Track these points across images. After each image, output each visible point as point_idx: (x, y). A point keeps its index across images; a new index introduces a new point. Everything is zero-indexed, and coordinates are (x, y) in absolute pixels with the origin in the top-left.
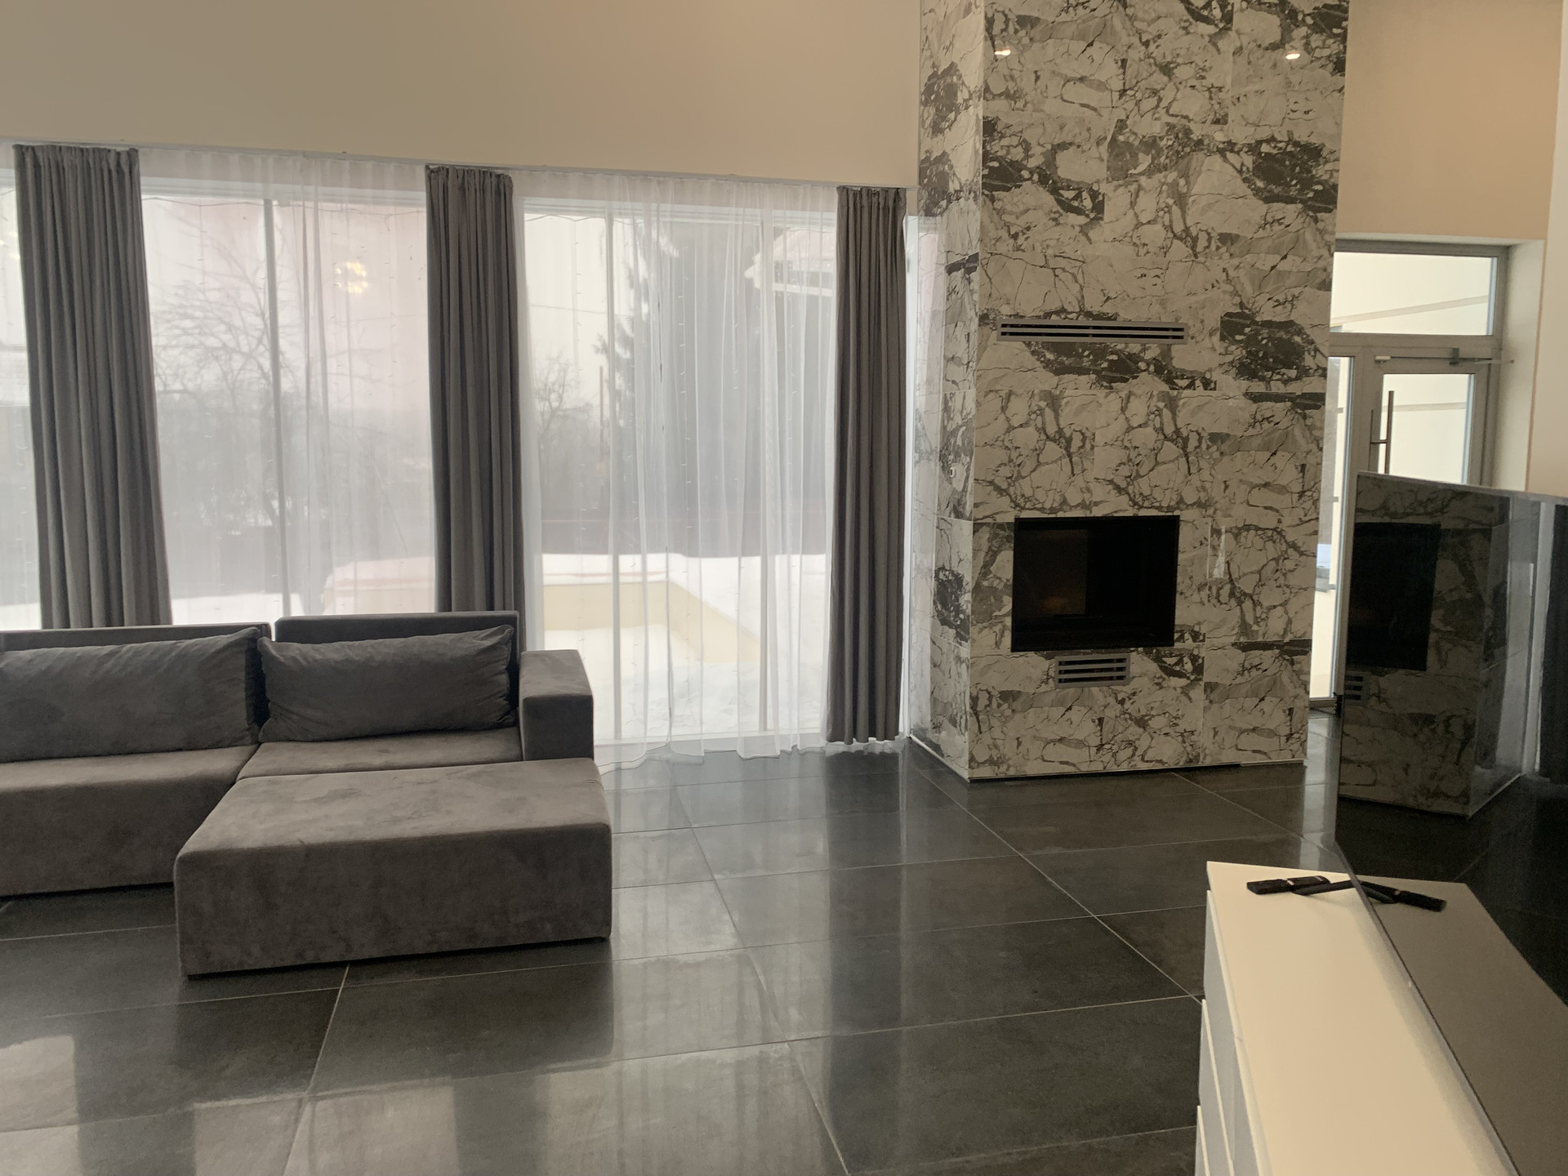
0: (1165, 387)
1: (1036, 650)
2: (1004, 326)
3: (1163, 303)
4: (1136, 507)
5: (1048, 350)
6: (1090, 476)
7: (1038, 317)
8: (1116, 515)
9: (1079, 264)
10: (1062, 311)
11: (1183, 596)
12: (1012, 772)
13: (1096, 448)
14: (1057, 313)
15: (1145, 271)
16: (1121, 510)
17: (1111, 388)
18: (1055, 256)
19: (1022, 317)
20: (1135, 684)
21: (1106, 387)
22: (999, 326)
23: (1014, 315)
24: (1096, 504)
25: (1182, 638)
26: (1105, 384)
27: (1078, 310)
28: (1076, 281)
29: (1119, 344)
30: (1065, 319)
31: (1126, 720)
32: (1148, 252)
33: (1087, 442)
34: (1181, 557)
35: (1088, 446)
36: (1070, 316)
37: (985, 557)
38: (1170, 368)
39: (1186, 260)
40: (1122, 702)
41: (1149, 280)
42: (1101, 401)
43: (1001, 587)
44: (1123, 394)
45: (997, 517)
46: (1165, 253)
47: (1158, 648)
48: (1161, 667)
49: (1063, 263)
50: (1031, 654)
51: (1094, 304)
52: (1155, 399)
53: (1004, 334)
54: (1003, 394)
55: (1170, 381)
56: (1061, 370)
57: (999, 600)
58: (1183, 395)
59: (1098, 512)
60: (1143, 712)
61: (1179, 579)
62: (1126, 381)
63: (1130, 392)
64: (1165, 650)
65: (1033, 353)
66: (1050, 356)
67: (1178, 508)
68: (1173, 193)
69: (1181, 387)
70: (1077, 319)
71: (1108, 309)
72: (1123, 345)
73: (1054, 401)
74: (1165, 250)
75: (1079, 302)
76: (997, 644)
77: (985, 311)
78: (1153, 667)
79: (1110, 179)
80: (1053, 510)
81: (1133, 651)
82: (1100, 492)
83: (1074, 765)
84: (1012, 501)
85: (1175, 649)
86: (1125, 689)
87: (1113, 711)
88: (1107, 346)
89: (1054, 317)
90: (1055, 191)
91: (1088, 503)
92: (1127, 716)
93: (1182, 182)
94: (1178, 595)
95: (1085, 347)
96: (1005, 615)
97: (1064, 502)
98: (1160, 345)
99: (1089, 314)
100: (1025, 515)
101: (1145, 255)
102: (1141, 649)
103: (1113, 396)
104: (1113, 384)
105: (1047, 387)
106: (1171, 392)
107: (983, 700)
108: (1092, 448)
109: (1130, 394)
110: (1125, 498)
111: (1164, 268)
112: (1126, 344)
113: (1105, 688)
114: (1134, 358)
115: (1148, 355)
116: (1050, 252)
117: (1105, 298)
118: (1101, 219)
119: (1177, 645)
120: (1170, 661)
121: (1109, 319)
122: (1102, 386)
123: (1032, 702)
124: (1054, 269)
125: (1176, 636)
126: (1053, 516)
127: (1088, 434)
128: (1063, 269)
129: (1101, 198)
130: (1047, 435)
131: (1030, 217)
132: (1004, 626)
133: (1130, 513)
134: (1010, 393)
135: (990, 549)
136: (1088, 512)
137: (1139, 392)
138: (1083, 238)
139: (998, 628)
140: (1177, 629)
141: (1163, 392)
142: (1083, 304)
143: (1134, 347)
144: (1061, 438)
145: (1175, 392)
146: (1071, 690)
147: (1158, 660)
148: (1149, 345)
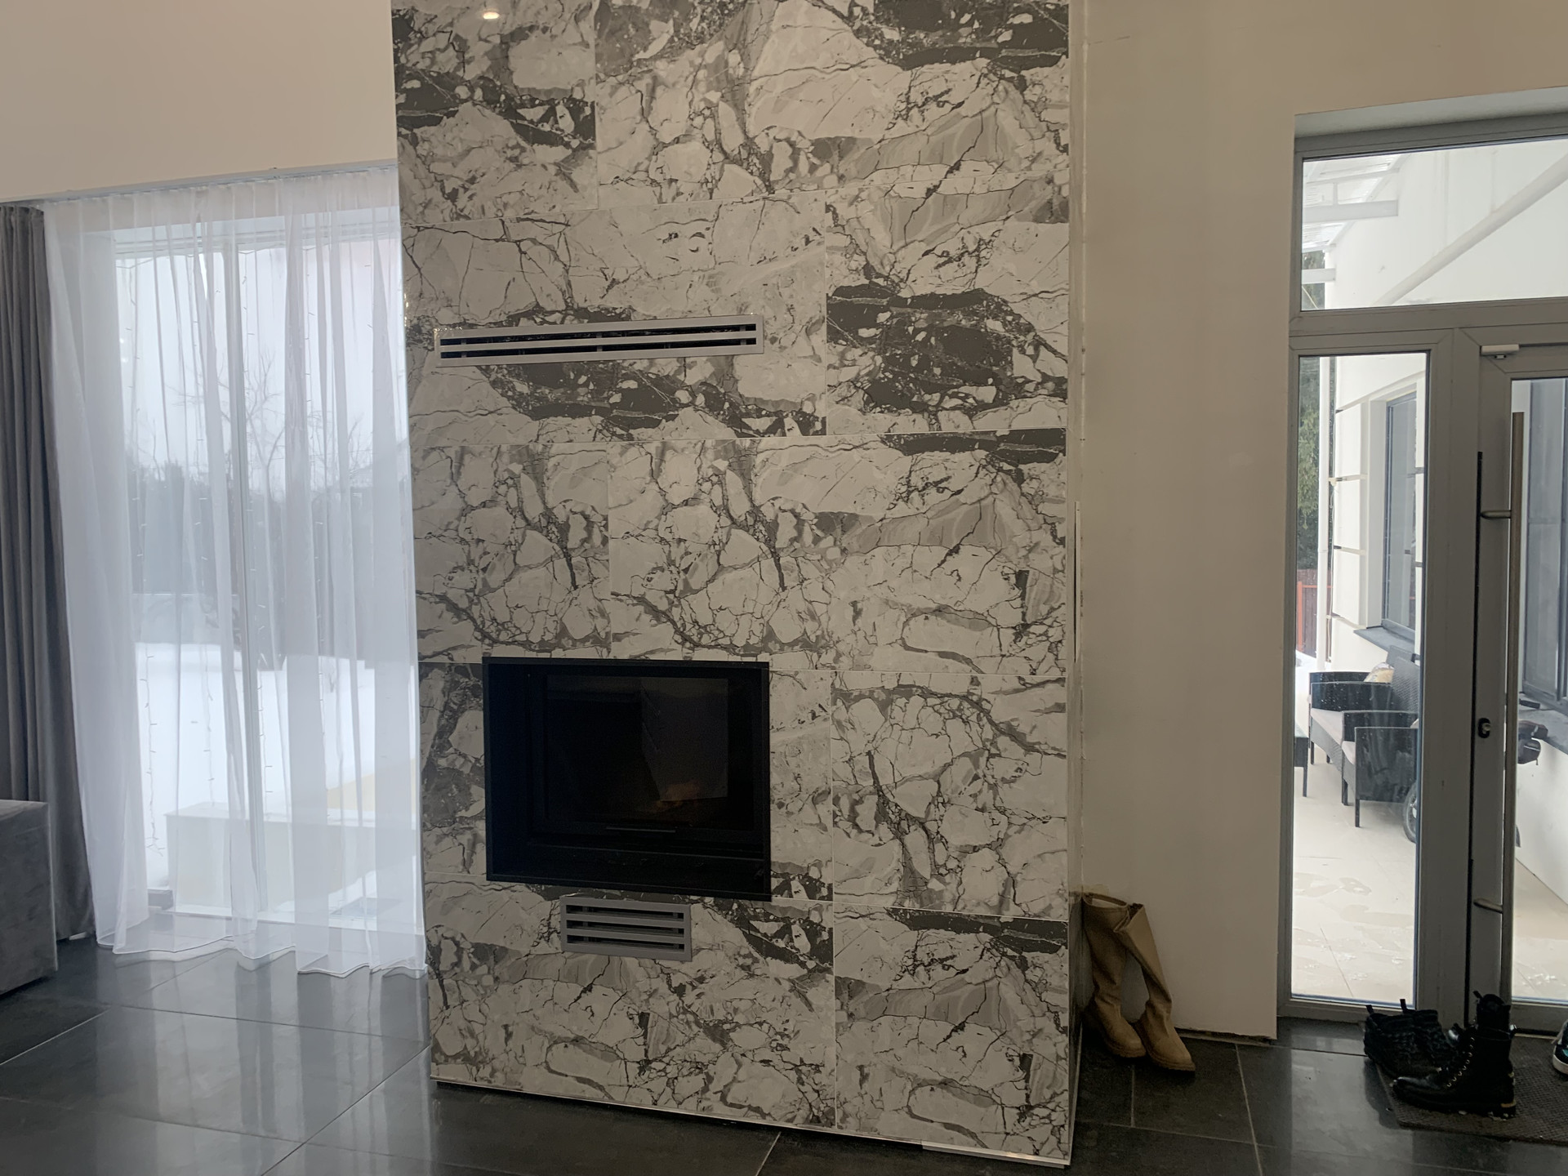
0: (727, 433)
1: (529, 882)
2: (444, 342)
3: (712, 282)
4: (688, 645)
5: (518, 376)
6: (604, 590)
7: (499, 324)
8: (652, 657)
9: (558, 228)
10: (535, 311)
11: (784, 810)
12: (499, 1083)
13: (611, 542)
14: (528, 315)
15: (675, 229)
16: (661, 650)
17: (630, 438)
18: (519, 220)
19: (472, 326)
20: (702, 961)
21: (621, 437)
22: (437, 343)
23: (460, 324)
24: (618, 637)
25: (785, 888)
26: (619, 431)
27: (562, 307)
28: (557, 258)
29: (638, 361)
30: (541, 323)
31: (688, 1023)
32: (679, 194)
33: (596, 530)
34: (775, 739)
35: (597, 539)
36: (550, 319)
37: (439, 721)
38: (735, 398)
39: (752, 198)
40: (680, 991)
41: (685, 244)
42: (614, 461)
43: (466, 770)
44: (652, 448)
45: (455, 654)
46: (711, 191)
47: (747, 903)
48: (750, 939)
49: (534, 230)
50: (520, 887)
51: (589, 294)
52: (710, 455)
53: (445, 355)
54: (452, 453)
55: (735, 421)
56: (541, 411)
57: (465, 790)
58: (762, 446)
59: (623, 651)
60: (720, 1015)
61: (775, 779)
62: (655, 424)
63: (664, 444)
64: (759, 907)
65: (494, 384)
66: (522, 388)
67: (765, 649)
68: (718, 80)
69: (757, 432)
70: (562, 322)
71: (614, 301)
72: (646, 363)
73: (534, 464)
74: (710, 186)
75: (563, 293)
76: (467, 864)
77: (415, 321)
78: (734, 936)
79: (602, 76)
80: (544, 645)
81: (696, 902)
82: (622, 617)
83: (601, 1088)
84: (477, 628)
85: (774, 907)
86: (685, 967)
87: (663, 1005)
88: (617, 366)
89: (523, 322)
90: (510, 111)
91: (603, 635)
92: (691, 1018)
93: (734, 58)
94: (773, 807)
95: (579, 369)
96: (475, 818)
97: (563, 632)
98: (712, 359)
99: (582, 314)
100: (500, 652)
101: (674, 199)
102: (709, 900)
103: (633, 451)
104: (631, 431)
105: (522, 441)
106: (738, 441)
107: (448, 957)
108: (605, 540)
109: (664, 448)
110: (666, 629)
111: (711, 218)
112: (651, 361)
113: (648, 962)
114: (668, 384)
115: (693, 377)
116: (509, 214)
117: (608, 283)
118: (592, 146)
119: (778, 900)
120: (768, 928)
121: (618, 318)
122: (614, 434)
123: (525, 970)
124: (517, 243)
125: (775, 883)
126: (546, 655)
127: (596, 518)
128: (534, 241)
129: (588, 111)
130: (526, 520)
131: (475, 161)
132: (475, 835)
133: (677, 654)
134: (463, 452)
135: (446, 706)
136: (605, 650)
137: (679, 444)
138: (562, 185)
139: (466, 838)
140: (775, 869)
141: (724, 441)
142: (571, 297)
143: (665, 363)
144: (553, 526)
145: (747, 442)
146: (590, 958)
147: (743, 922)
148: (692, 359)
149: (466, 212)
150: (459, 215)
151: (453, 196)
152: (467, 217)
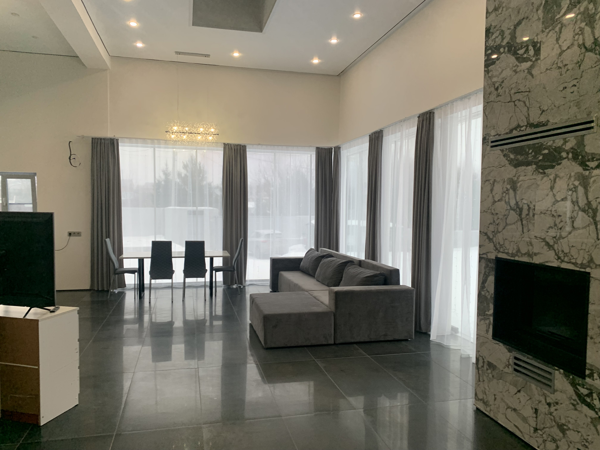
0: (579, 169)
1: (504, 344)
2: (492, 142)
3: (578, 105)
4: (560, 260)
5: (511, 152)
6: (533, 233)
7: (507, 133)
8: (547, 264)
9: (527, 93)
10: (519, 126)
11: (593, 340)
12: (492, 415)
13: (536, 216)
14: (515, 128)
15: (565, 85)
16: (550, 261)
17: (545, 173)
18: (515, 93)
19: (500, 135)
20: (558, 396)
21: (541, 173)
22: (490, 142)
23: (497, 135)
24: (536, 254)
25: (591, 376)
26: (541, 171)
27: (526, 124)
28: (526, 105)
29: (549, 142)
30: (519, 131)
31: (551, 419)
32: (568, 70)
33: (531, 211)
34: (591, 308)
35: (531, 214)
36: (522, 129)
37: (483, 278)
38: (584, 154)
40: (549, 404)
41: (569, 90)
42: (538, 183)
43: (489, 297)
44: (552, 177)
45: (489, 255)
47: (575, 377)
48: (576, 393)
49: (519, 96)
50: (501, 344)
51: (535, 118)
52: (572, 179)
53: (492, 147)
54: (491, 182)
55: (583, 164)
56: (517, 164)
57: (488, 304)
58: (593, 174)
59: (537, 260)
60: (563, 421)
61: (590, 326)
62: (553, 167)
63: (556, 175)
64: (579, 380)
65: (504, 156)
66: (512, 156)
68: (585, 17)
69: (592, 168)
70: (526, 130)
71: (543, 119)
72: (552, 142)
73: (514, 185)
75: (527, 118)
76: (487, 331)
77: (485, 136)
78: (570, 390)
79: (544, 29)
80: (513, 255)
81: (557, 370)
82: (538, 247)
84: (494, 246)
85: (586, 383)
86: (552, 396)
87: (543, 408)
88: (542, 144)
89: (514, 132)
90: (515, 53)
91: (531, 253)
92: (553, 418)
93: (591, 6)
94: (589, 338)
95: (529, 146)
96: (490, 315)
97: (519, 251)
98: (576, 137)
99: (532, 125)
100: (500, 255)
101: (566, 73)
102: (562, 371)
103: (545, 178)
104: (545, 171)
105: (511, 176)
106: (584, 172)
107: (481, 364)
108: (534, 215)
110: (552, 253)
111: (579, 78)
112: (554, 141)
113: (539, 389)
114: (559, 150)
115: (568, 146)
116: (513, 91)
117: (541, 112)
118: (539, 59)
119: (588, 380)
120: (584, 391)
121: (543, 125)
122: (539, 172)
123: (501, 376)
124: (514, 102)
125: (587, 372)
126: (512, 258)
127: (532, 206)
128: (519, 100)
129: (539, 45)
130: (510, 207)
131: (504, 75)
132: (490, 321)
133: (555, 264)
134: (495, 181)
135: (485, 273)
136: (531, 259)
137: (562, 175)
138: (529, 77)
139: (487, 322)
140: (588, 366)
141: (578, 173)
142: (529, 120)
143: (558, 142)
144: (519, 209)
145: (587, 173)
146: (520, 380)
147: (574, 384)
148: (569, 139)
149: (500, 94)
150: (498, 95)
151: (497, 89)
152: (501, 96)
